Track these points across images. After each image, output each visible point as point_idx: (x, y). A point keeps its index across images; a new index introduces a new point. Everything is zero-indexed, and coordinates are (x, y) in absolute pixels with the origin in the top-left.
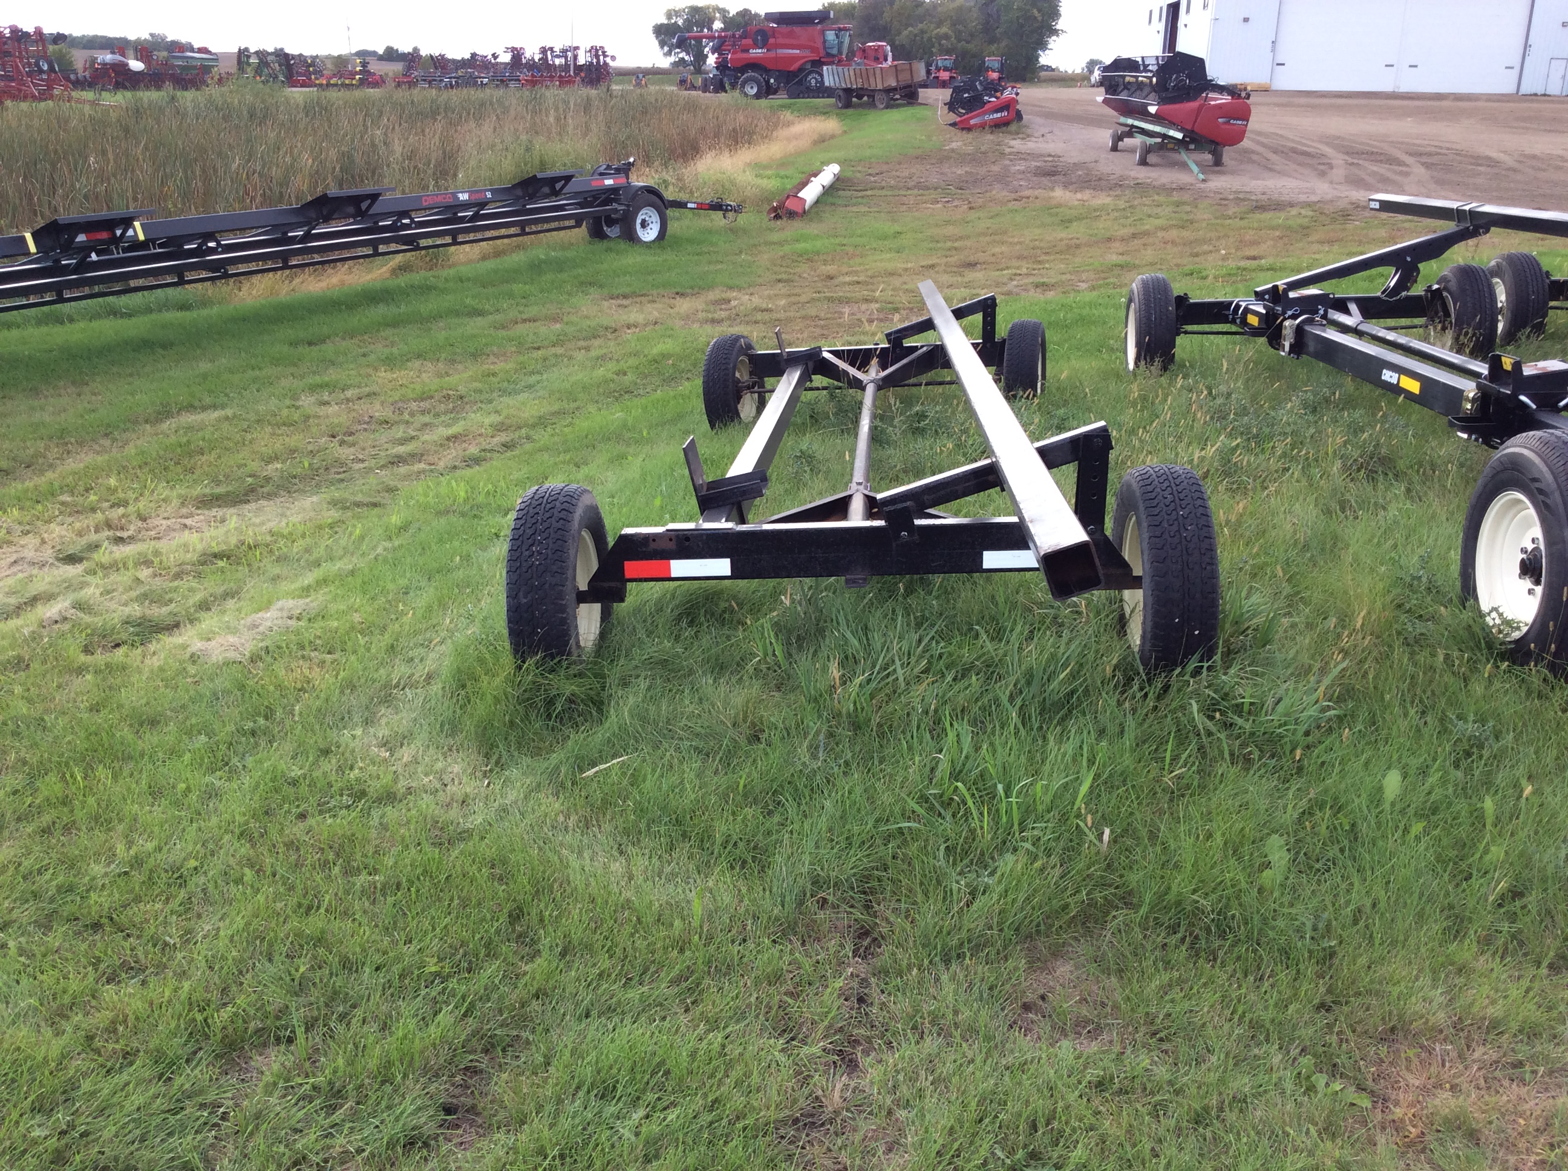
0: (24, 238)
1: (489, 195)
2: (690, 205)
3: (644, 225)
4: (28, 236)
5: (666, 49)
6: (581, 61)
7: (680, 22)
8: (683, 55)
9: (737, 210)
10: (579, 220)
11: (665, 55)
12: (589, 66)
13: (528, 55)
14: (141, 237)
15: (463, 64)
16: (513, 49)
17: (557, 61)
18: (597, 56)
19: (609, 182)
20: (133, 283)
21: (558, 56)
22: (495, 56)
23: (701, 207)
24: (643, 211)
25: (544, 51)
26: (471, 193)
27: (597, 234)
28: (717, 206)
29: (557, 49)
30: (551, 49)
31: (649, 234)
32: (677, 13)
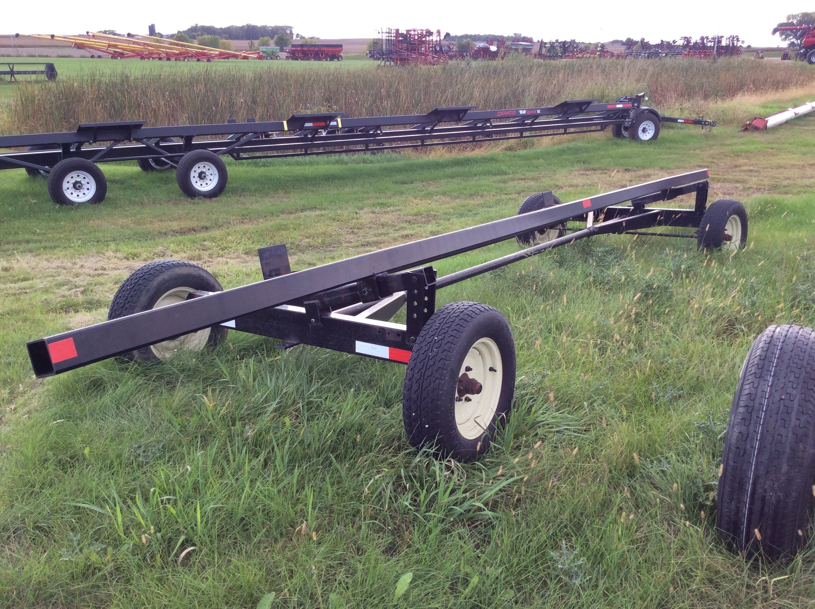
0: (283, 123)
1: (539, 112)
2: (679, 121)
3: (644, 130)
4: (285, 123)
5: (783, 37)
6: (724, 43)
7: (795, 22)
8: (794, 40)
9: (713, 124)
10: (603, 127)
11: (782, 40)
12: (727, 47)
13: (693, 41)
14: (340, 126)
15: (657, 46)
16: (685, 38)
17: (709, 44)
18: (733, 40)
19: (620, 106)
20: (352, 147)
21: (711, 42)
22: (674, 42)
23: (687, 121)
24: (645, 123)
25: (702, 39)
26: (527, 110)
27: (618, 134)
28: (698, 122)
29: (710, 38)
30: (707, 38)
31: (646, 137)
32: (794, 17)
